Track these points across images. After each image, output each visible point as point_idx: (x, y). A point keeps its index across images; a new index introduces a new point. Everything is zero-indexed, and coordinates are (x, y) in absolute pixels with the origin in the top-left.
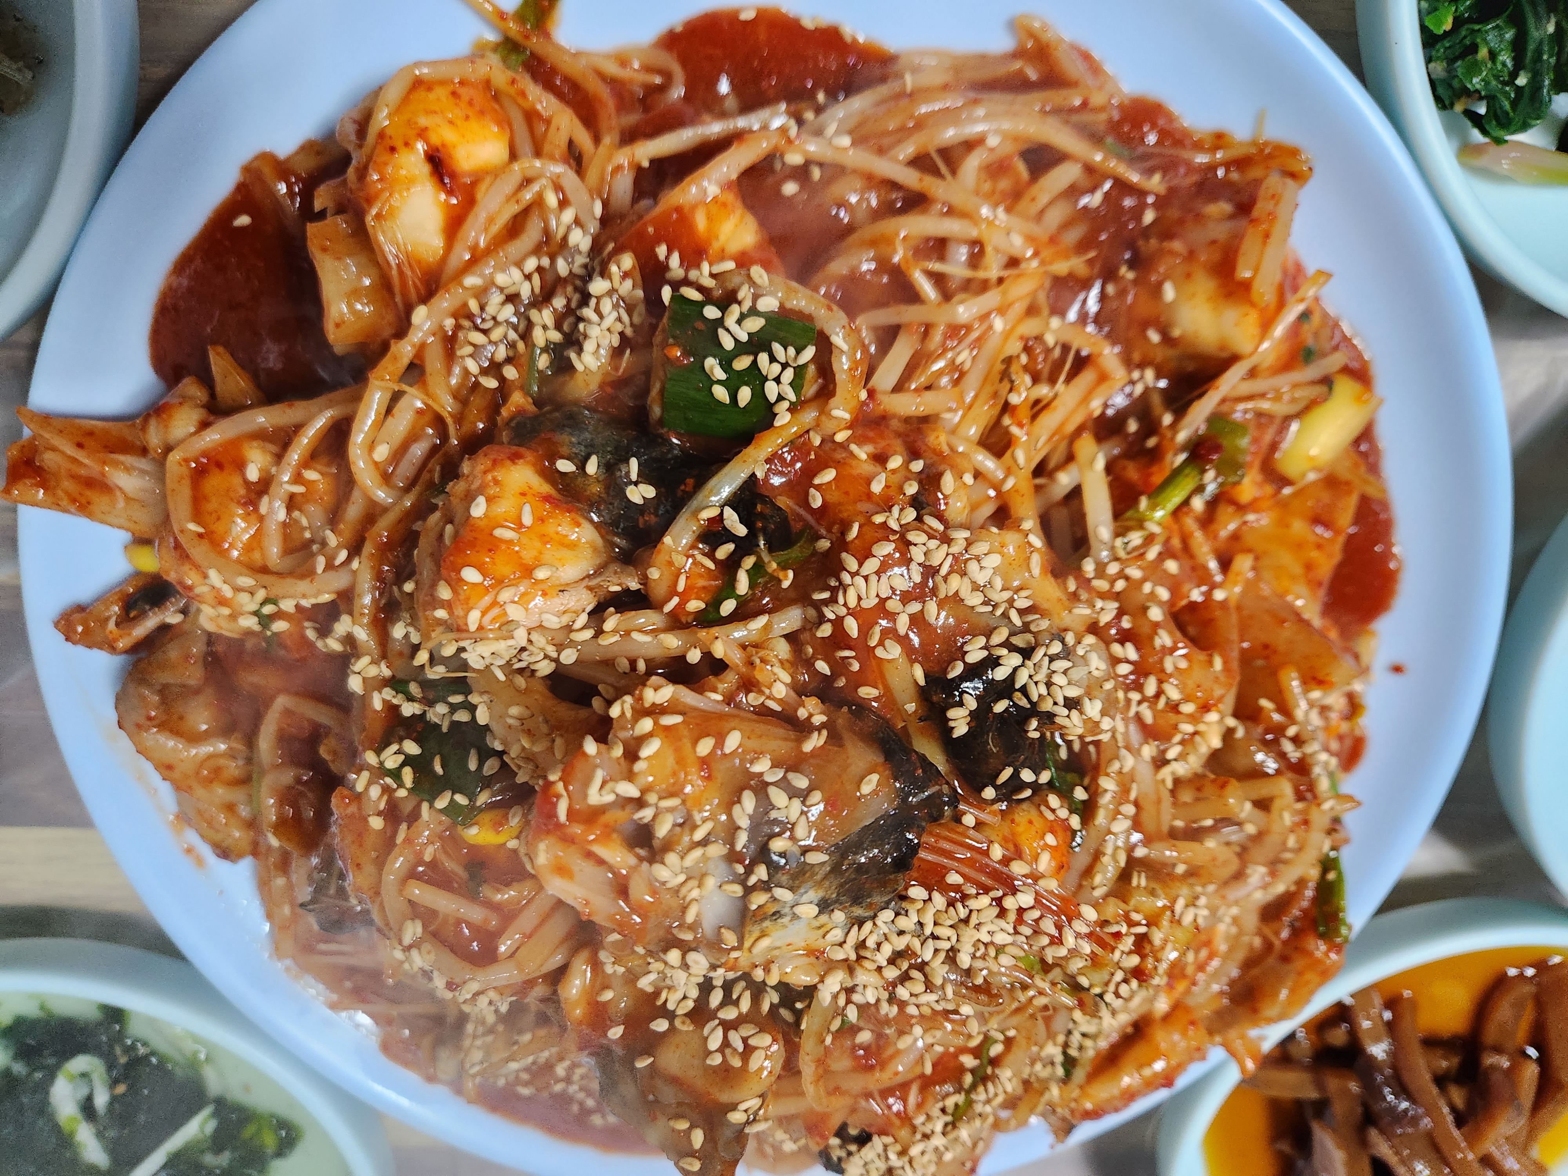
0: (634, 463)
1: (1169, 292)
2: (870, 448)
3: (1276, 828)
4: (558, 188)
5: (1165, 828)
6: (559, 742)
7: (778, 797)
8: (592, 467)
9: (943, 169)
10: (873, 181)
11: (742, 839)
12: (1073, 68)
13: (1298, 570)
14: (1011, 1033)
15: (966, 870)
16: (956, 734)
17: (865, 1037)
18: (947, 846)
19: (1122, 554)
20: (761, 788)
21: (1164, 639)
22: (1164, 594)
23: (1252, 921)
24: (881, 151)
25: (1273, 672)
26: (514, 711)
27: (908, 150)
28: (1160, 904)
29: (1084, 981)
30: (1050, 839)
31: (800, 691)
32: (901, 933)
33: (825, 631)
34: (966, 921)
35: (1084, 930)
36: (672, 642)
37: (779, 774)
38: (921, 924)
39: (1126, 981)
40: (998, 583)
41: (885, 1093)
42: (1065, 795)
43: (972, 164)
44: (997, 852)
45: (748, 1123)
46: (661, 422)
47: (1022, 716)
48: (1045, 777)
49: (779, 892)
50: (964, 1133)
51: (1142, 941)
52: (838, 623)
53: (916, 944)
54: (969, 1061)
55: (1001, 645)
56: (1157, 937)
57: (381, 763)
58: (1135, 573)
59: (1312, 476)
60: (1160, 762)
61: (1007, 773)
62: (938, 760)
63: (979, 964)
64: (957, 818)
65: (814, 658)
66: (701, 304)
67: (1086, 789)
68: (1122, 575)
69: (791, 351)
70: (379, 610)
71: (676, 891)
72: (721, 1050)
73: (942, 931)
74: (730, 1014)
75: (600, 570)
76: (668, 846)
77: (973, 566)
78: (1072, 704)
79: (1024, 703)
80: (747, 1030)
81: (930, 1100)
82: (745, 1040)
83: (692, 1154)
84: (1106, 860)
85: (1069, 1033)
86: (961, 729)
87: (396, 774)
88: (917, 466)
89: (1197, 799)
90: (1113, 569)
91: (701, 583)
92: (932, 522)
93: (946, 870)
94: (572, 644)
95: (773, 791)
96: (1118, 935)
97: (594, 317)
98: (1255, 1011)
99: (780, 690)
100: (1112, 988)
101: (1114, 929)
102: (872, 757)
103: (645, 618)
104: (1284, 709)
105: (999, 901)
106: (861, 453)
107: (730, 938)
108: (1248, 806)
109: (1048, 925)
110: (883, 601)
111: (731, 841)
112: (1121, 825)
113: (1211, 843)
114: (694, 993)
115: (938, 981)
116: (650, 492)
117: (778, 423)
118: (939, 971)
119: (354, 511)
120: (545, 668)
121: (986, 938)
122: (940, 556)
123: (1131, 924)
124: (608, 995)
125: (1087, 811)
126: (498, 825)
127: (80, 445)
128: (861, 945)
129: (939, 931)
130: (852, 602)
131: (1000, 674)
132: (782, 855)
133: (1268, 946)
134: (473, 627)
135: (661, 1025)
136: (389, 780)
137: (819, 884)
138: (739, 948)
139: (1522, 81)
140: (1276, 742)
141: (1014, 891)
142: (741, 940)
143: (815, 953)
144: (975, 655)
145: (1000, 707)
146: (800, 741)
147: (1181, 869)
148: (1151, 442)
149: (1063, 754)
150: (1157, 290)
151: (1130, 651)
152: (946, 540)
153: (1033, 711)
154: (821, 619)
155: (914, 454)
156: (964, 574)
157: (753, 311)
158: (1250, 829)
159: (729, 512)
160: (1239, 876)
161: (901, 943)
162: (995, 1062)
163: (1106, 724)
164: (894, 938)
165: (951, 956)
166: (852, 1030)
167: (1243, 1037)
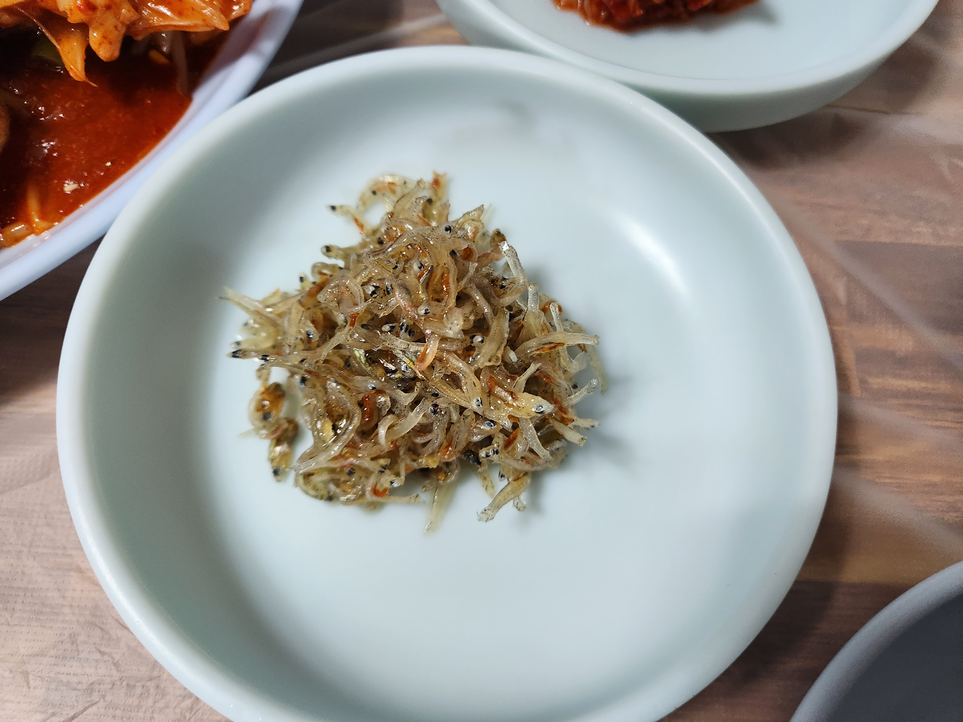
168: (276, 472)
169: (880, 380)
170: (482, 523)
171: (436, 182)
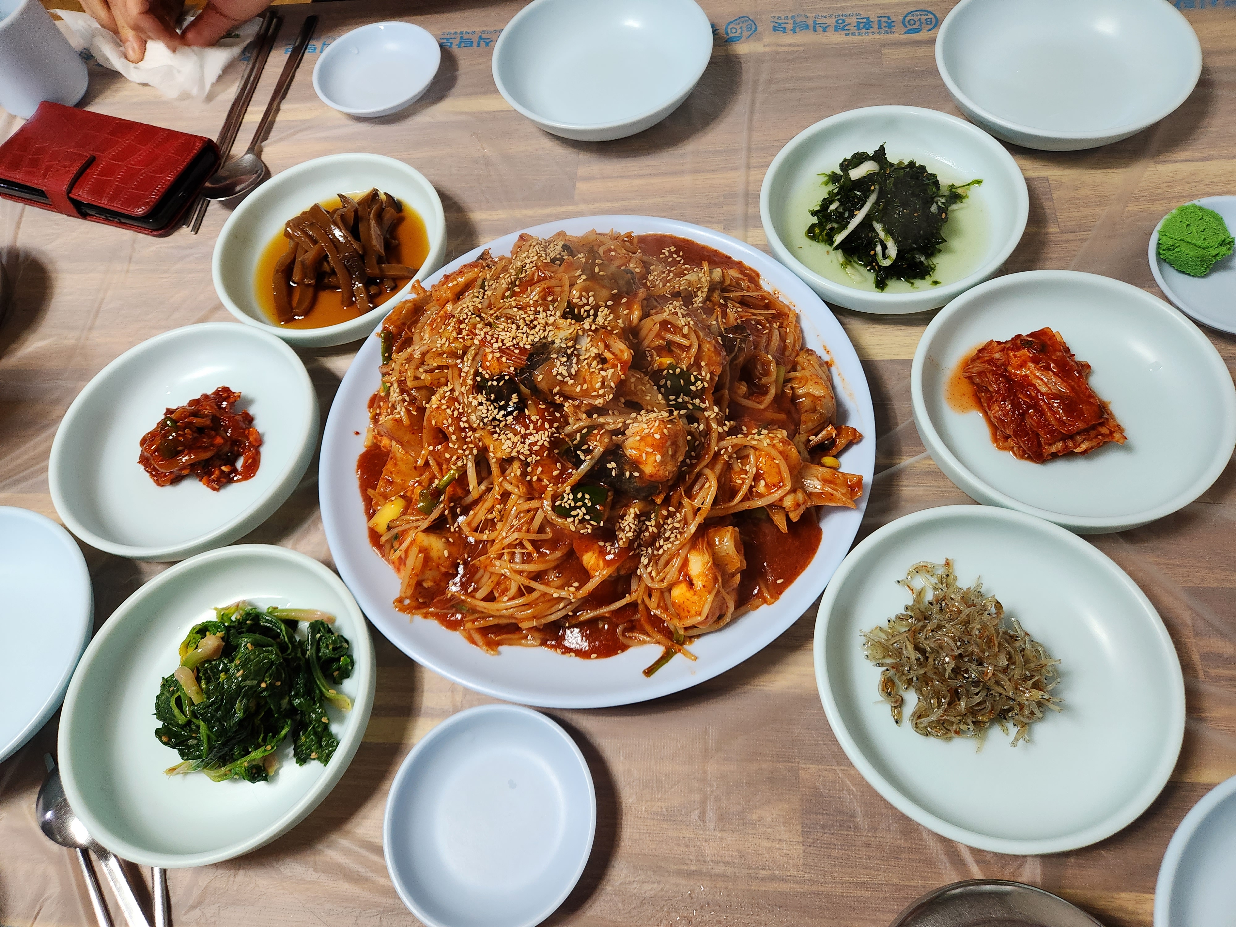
0: (614, 474)
1: (446, 553)
2: (543, 484)
3: (413, 370)
4: (652, 578)
5: (450, 369)
6: (633, 389)
7: (565, 373)
8: (628, 474)
9: (522, 587)
10: (547, 584)
11: (575, 361)
12: (477, 637)
13: (399, 463)
14: (502, 301)
15: (513, 354)
16: (516, 394)
17: (550, 299)
18: (519, 361)
19: (464, 458)
20: (570, 375)
21: (451, 429)
22: (451, 445)
23: (416, 338)
24: (544, 594)
25: (412, 425)
26: (648, 398)
27: (535, 595)
28: (453, 345)
29: (478, 319)
30: (488, 364)
31: (562, 406)
32: (533, 335)
33: (555, 425)
34: (513, 338)
35: (477, 337)
36: (601, 420)
37: (565, 380)
38: (527, 337)
39: (464, 319)
40: (503, 441)
41: (545, 279)
42: (483, 378)
43: (513, 590)
44: (504, 359)
45: (580, 275)
46: (609, 491)
47: (496, 400)
48: (489, 383)
49: (564, 346)
50: (519, 264)
51: (460, 332)
52: (551, 427)
53: (528, 332)
54: (517, 289)
55: (502, 421)
56: (454, 334)
57: (702, 383)
58: (460, 451)
59: (393, 498)
60: (452, 390)
61: (501, 384)
62: (522, 387)
63: (510, 325)
64: (516, 369)
65: (560, 417)
66: (590, 520)
67: (477, 381)
68: (464, 450)
69: (563, 505)
70: (709, 434)
71: (592, 346)
72: (589, 297)
73: (521, 335)
74: (587, 308)
75: (624, 442)
76: (595, 358)
77: (510, 445)
78: (481, 404)
79: (495, 404)
80: (581, 303)
81: (530, 275)
82: (581, 300)
83: (598, 265)
84: (471, 358)
85: (483, 298)
86: (514, 396)
87: (697, 379)
88: (528, 478)
89: (439, 379)
90: (467, 452)
91: (592, 438)
92: (523, 458)
93: (519, 354)
94: (632, 419)
95: (567, 375)
96: (468, 335)
97: (631, 524)
98: (415, 305)
99: (567, 404)
100: (469, 317)
101: (469, 337)
102: (539, 386)
103: (612, 427)
104: (408, 411)
105: (504, 345)
106: (546, 481)
107: (580, 332)
108: (422, 378)
109: (489, 338)
110: (537, 433)
111: (578, 360)
112: (466, 369)
113: (435, 365)
114: (599, 313)
115: (522, 320)
116: (609, 466)
117: (570, 487)
118: (521, 323)
119: (719, 468)
120: (643, 412)
121: (508, 333)
122: (519, 447)
123: (463, 338)
124: (625, 312)
125: (477, 374)
126: (661, 363)
127: (832, 495)
128: (544, 331)
129: (522, 335)
130: (546, 432)
131: (502, 412)
132: (564, 356)
133: (410, 329)
134: (657, 421)
135: (610, 303)
136: (700, 377)
137: (554, 349)
138: (578, 330)
139: (318, 635)
140: (411, 400)
141: (499, 348)
142: (577, 332)
143: (558, 328)
144: (510, 418)
145: (503, 403)
146: (560, 390)
147: (445, 356)
148: (452, 504)
149: (484, 392)
150: (450, 555)
151: (462, 425)
152: (518, 452)
153: (492, 402)
154: (556, 428)
155: (530, 482)
156: (513, 442)
157: (574, 517)
158: (421, 370)
159: (583, 458)
160: (424, 354)
161: (533, 331)
162: (508, 289)
163: (470, 399)
164: (535, 333)
165: (518, 327)
166: (553, 301)
167: (418, 294)
168: (897, 722)
169: (1216, 671)
170: (1012, 748)
171: (947, 564)
